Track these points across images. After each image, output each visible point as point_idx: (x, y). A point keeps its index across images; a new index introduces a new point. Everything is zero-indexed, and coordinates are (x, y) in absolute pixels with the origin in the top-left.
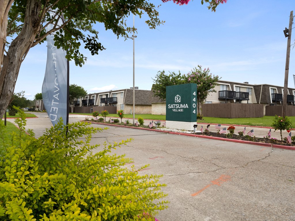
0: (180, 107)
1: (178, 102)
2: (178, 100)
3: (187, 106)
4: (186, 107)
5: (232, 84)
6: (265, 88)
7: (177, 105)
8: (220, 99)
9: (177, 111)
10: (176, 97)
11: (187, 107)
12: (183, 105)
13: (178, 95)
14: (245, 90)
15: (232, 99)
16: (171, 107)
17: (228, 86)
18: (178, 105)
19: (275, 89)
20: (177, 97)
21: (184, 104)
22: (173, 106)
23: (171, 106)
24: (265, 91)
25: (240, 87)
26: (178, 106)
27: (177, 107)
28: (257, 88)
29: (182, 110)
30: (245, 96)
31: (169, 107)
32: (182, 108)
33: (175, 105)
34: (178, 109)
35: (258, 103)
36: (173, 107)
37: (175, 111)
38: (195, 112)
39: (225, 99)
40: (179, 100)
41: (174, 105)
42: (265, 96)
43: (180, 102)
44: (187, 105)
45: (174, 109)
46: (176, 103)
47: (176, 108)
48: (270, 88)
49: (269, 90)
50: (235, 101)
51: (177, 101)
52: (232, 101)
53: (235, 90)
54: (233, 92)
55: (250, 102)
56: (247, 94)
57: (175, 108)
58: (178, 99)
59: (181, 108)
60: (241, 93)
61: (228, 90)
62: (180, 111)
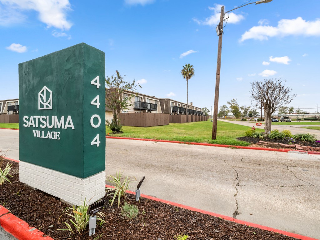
0: (50, 124)
1: (45, 108)
2: (47, 101)
3: (69, 123)
4: (67, 125)
5: (144, 96)
6: (168, 102)
7: (43, 119)
8: (135, 109)
9: (43, 137)
10: (40, 94)
11: (72, 126)
12: (59, 119)
13: (45, 88)
14: (153, 102)
15: (144, 109)
16: (30, 124)
17: (141, 98)
18: (45, 117)
19: (173, 103)
20: (43, 93)
21: (63, 117)
22: (35, 119)
23: (28, 120)
24: (168, 104)
25: (150, 99)
26: (45, 120)
27: (43, 124)
28: (161, 101)
29: (56, 136)
30: (154, 107)
31: (26, 124)
32: (57, 130)
33: (39, 119)
34: (46, 129)
35: (163, 113)
36: (33, 124)
37: (39, 136)
38: (98, 143)
39: (139, 109)
40: (49, 103)
41: (37, 117)
42: (168, 107)
43: (51, 107)
44: (69, 118)
45: (36, 129)
46: (42, 113)
47: (41, 126)
48: (171, 101)
49: (170, 103)
50: (147, 111)
51: (43, 107)
52: (144, 111)
53: (146, 102)
54: (145, 103)
55: (157, 112)
56: (156, 105)
57: (39, 128)
58: (44, 98)
59: (53, 129)
60: (151, 104)
61: (141, 101)
62: (51, 137)
